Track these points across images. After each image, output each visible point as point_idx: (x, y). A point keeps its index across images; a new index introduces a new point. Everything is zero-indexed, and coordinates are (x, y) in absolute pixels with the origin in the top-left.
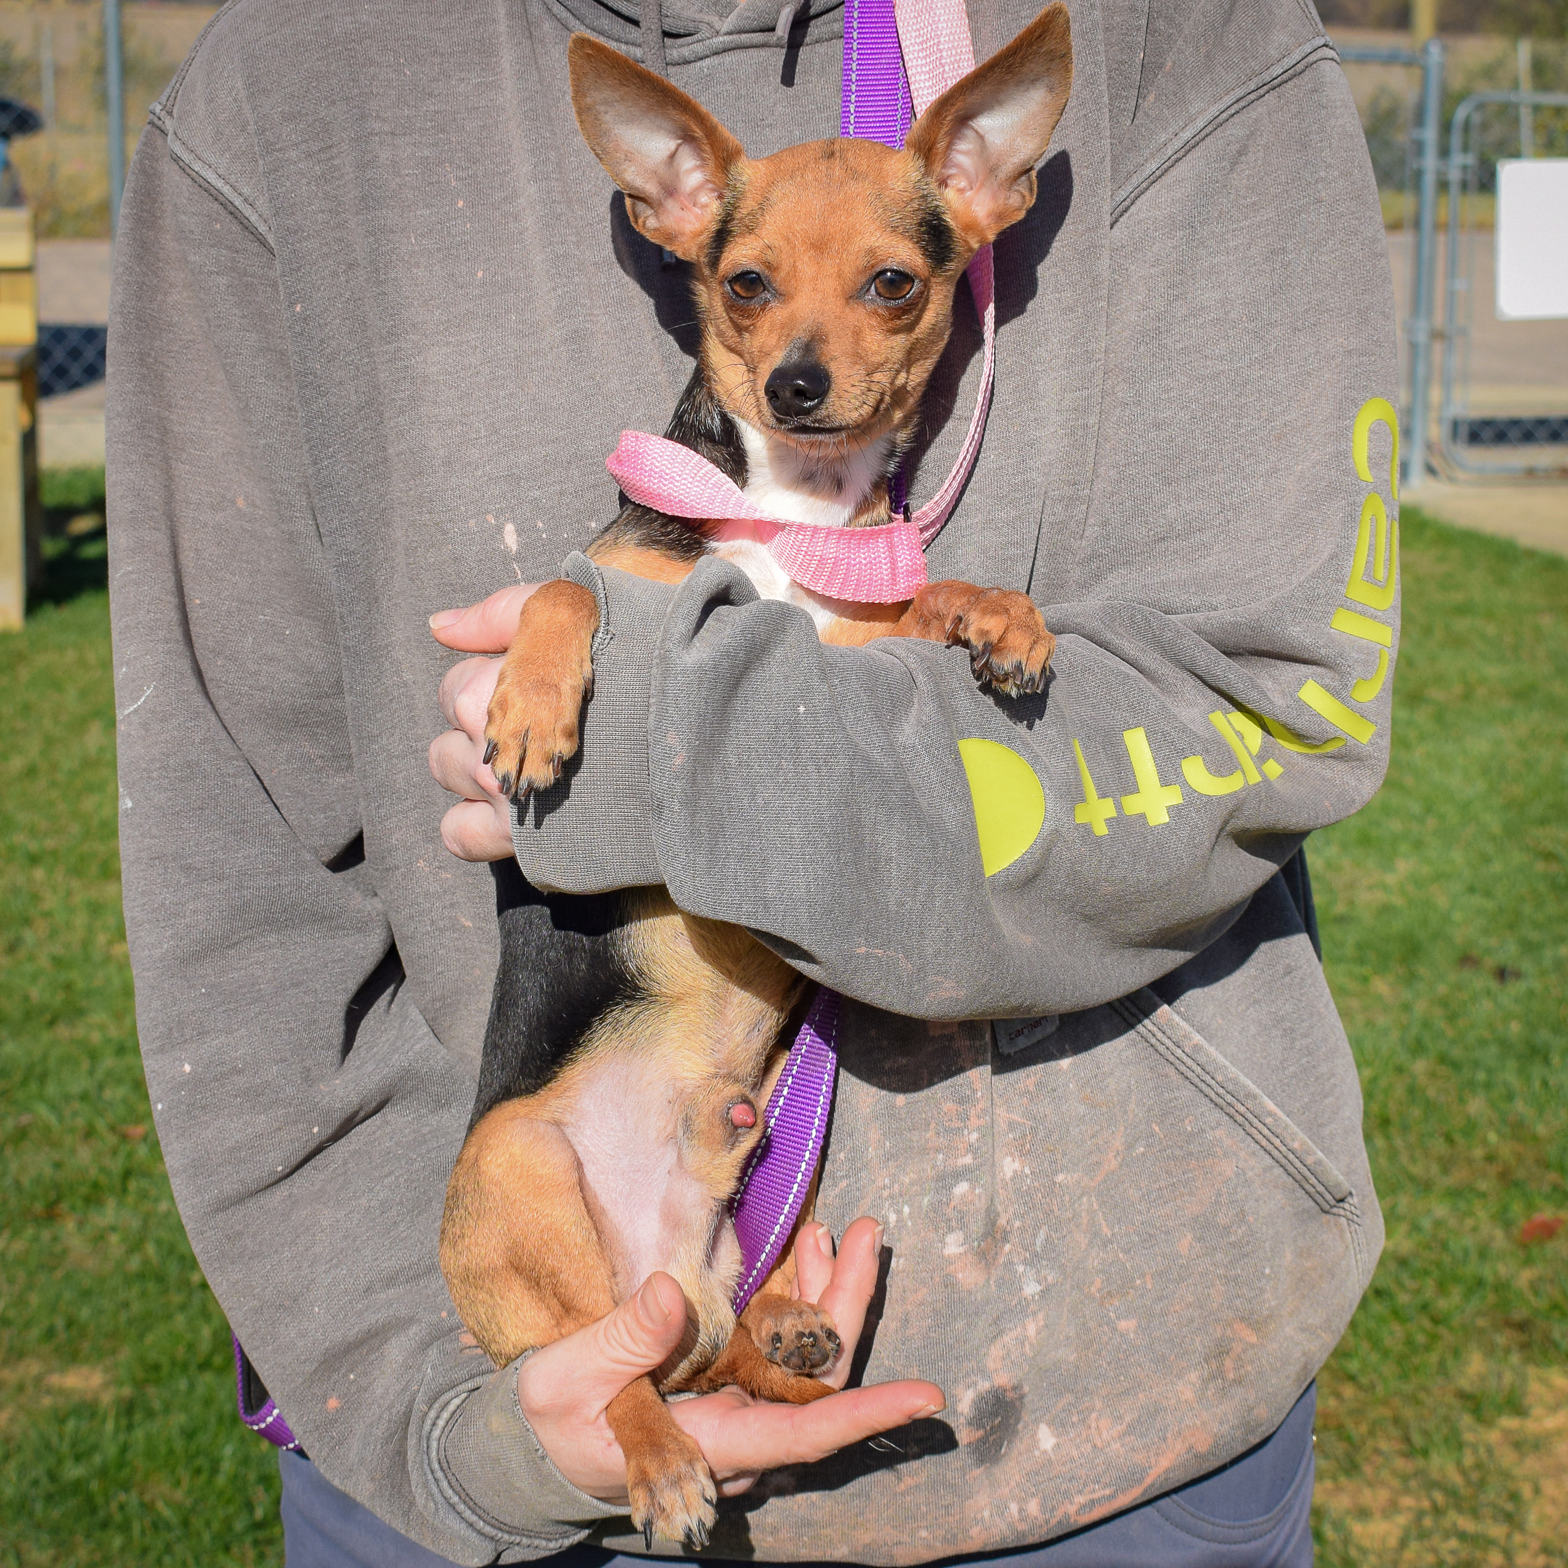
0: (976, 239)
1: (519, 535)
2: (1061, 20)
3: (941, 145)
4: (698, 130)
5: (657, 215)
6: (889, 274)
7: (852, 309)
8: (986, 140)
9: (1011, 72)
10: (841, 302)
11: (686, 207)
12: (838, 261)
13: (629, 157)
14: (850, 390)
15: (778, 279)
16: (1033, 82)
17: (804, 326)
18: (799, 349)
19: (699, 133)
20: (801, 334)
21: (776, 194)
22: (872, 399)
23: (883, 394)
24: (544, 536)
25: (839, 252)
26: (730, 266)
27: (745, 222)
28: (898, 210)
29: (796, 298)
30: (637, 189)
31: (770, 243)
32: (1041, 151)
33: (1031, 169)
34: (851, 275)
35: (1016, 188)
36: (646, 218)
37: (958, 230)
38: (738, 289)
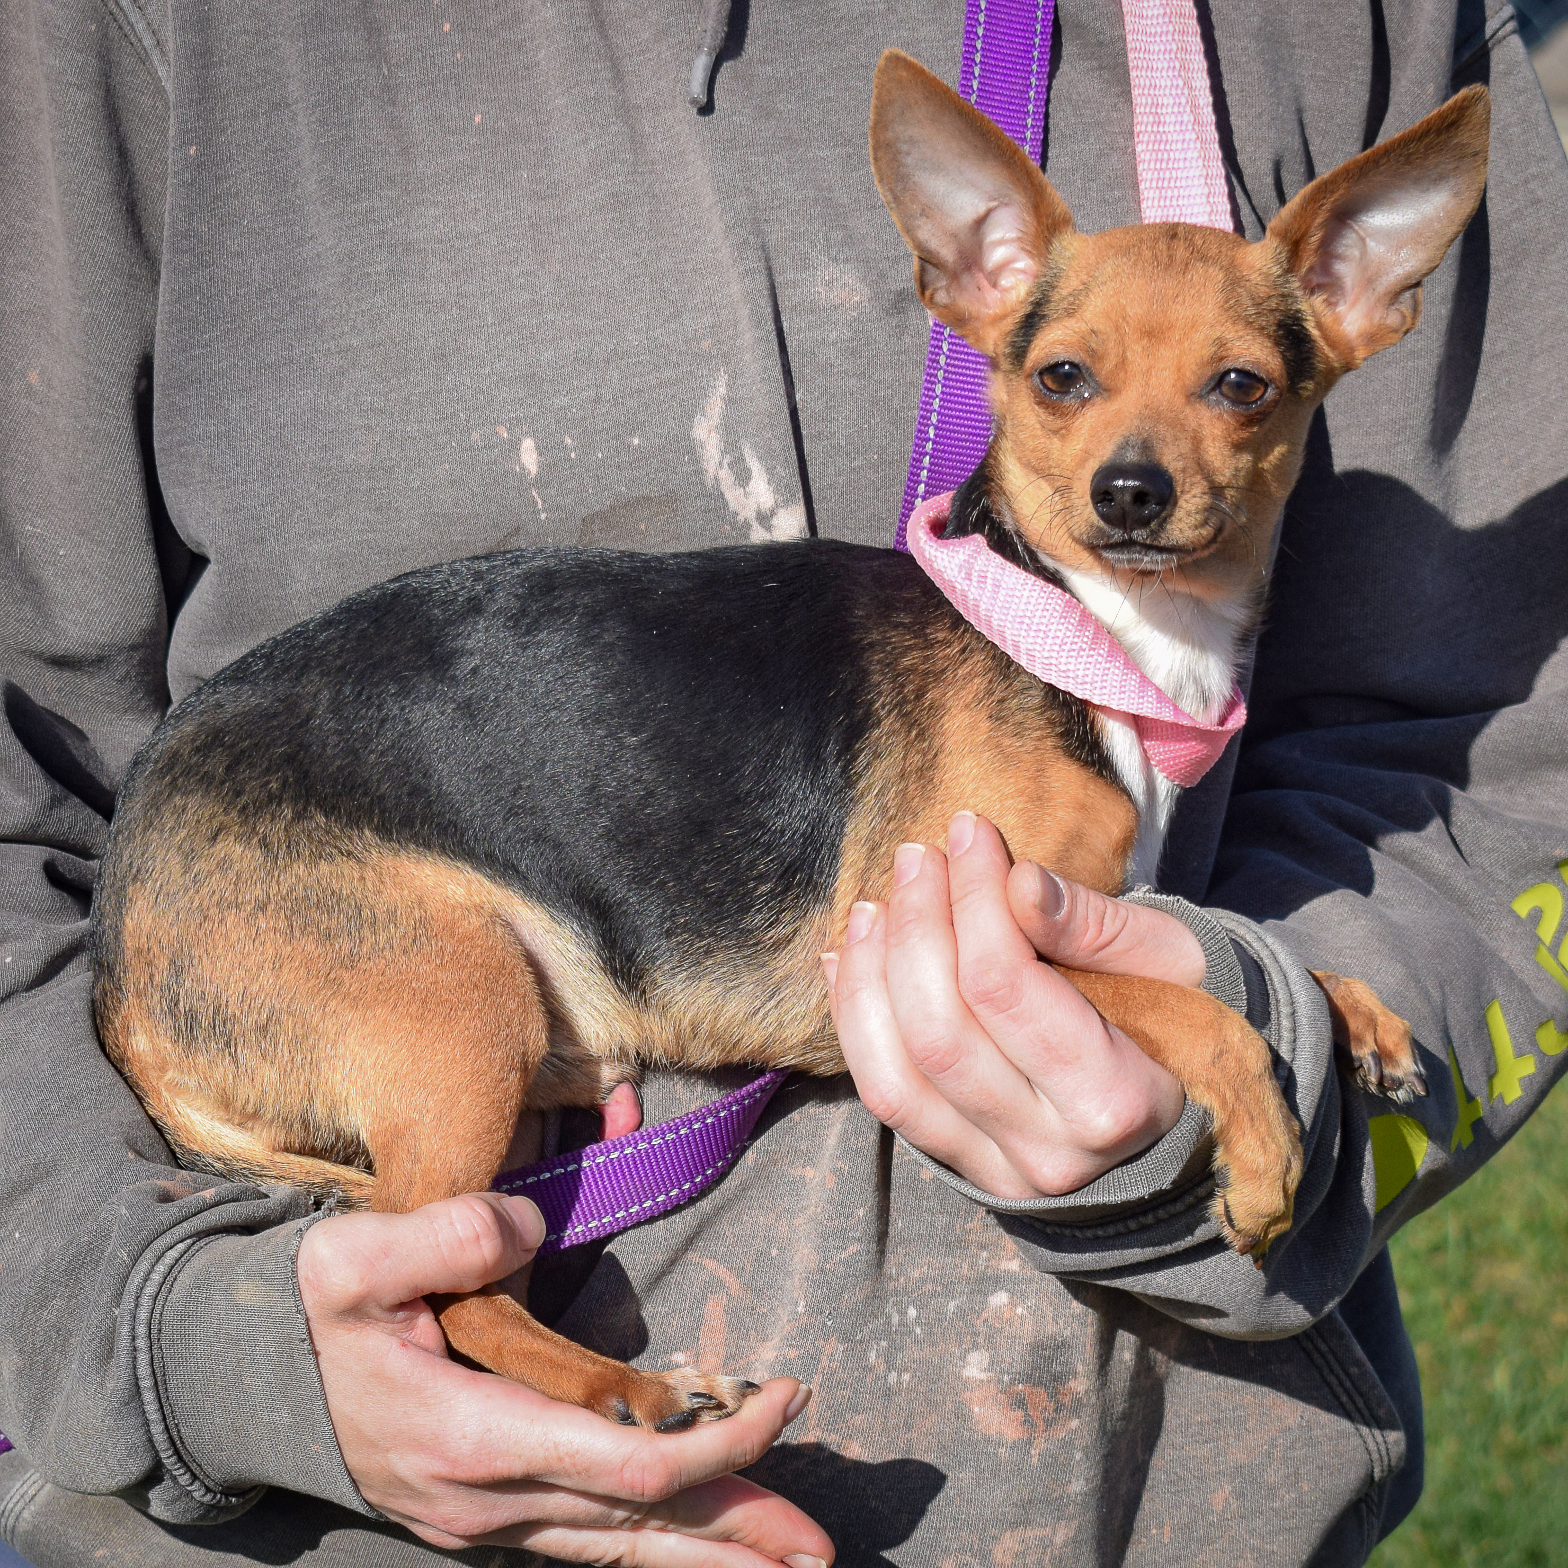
1: (540, 454)
2: (1480, 112)
3: (1313, 238)
5: (951, 288)
6: (1233, 376)
7: (1195, 410)
8: (1368, 244)
9: (1410, 164)
10: (1180, 399)
11: (984, 288)
12: (1178, 352)
13: (926, 212)
15: (1104, 370)
16: (1436, 181)
21: (1106, 273)
24: (573, 455)
25: (1180, 342)
26: (1042, 354)
27: (1065, 304)
28: (1253, 305)
29: (1124, 393)
30: (930, 252)
31: (1095, 328)
32: (1433, 265)
33: (1418, 284)
34: (1194, 367)
35: (1396, 306)
36: (935, 290)
37: (1321, 343)
38: (1049, 383)
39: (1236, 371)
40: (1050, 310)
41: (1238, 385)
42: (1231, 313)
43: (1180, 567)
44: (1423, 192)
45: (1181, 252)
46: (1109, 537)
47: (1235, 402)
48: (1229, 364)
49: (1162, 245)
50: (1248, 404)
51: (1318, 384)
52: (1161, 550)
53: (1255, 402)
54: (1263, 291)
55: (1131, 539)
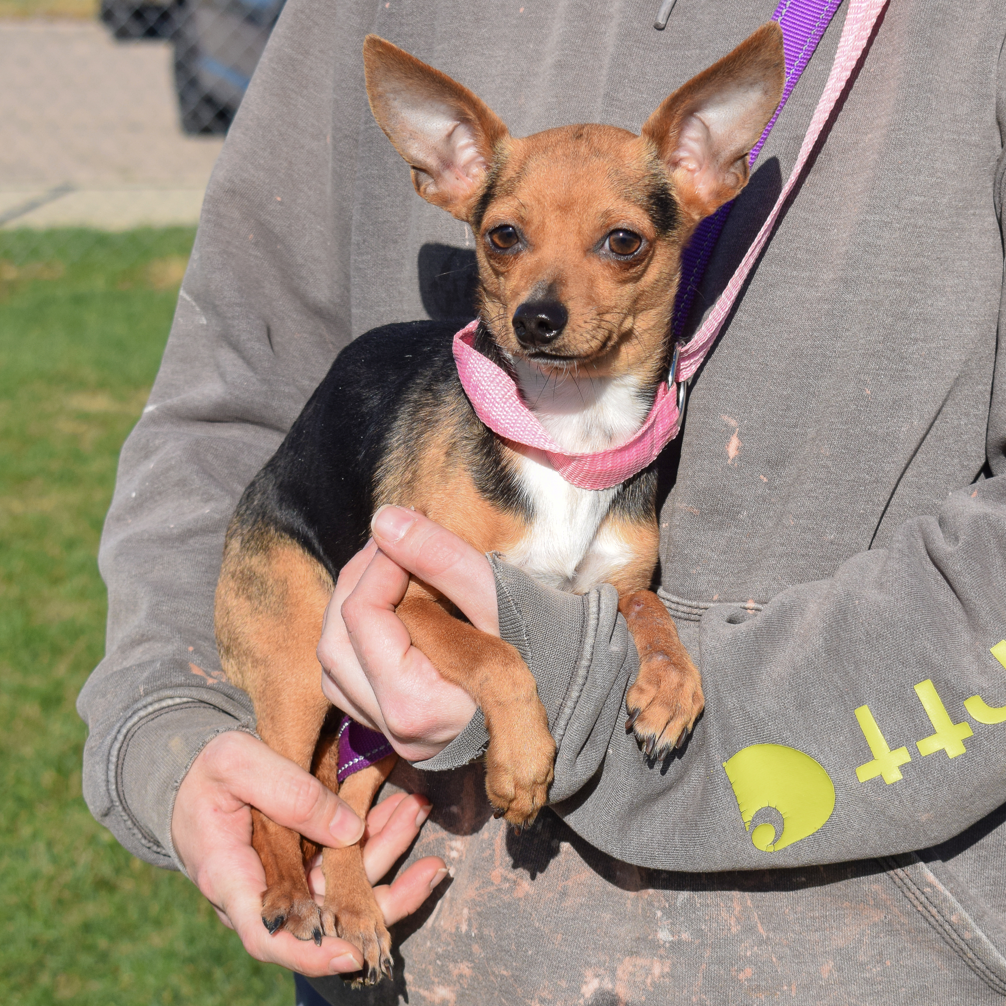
0: (696, 212)
2: (775, 36)
3: (672, 134)
4: (472, 114)
5: (436, 183)
6: (621, 233)
7: (589, 262)
8: (711, 130)
9: (732, 76)
10: (579, 254)
11: (460, 177)
12: (579, 220)
14: (583, 325)
15: (530, 231)
16: (752, 85)
17: (548, 271)
18: (543, 289)
19: (472, 116)
20: (545, 277)
21: (532, 164)
22: (601, 335)
23: (611, 332)
26: (492, 220)
27: (505, 187)
28: (631, 184)
29: (543, 248)
31: (524, 203)
34: (589, 232)
35: (732, 170)
36: (426, 187)
37: (681, 204)
38: (497, 240)
43: (579, 367)
45: (583, 148)
47: (620, 254)
48: (618, 226)
49: (570, 144)
50: (626, 255)
53: (632, 253)
54: (639, 174)
55: (541, 351)
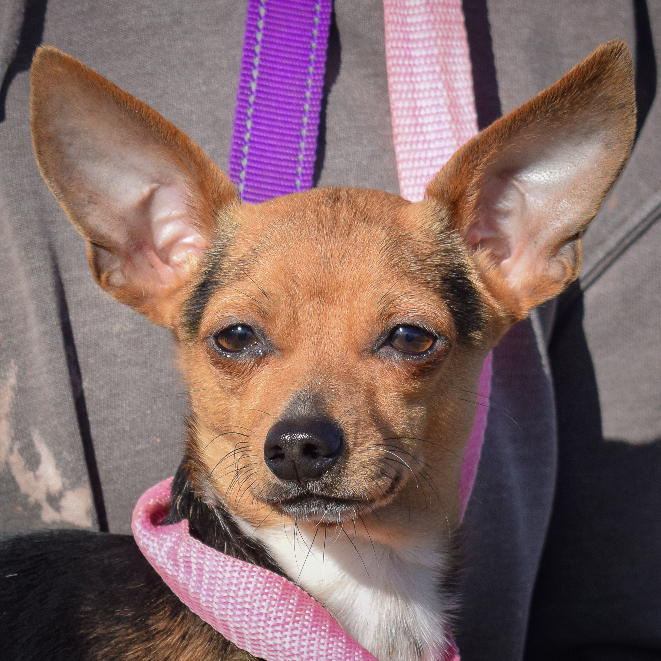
2: (622, 62)
3: (471, 199)
5: (127, 268)
12: (348, 311)
15: (276, 331)
18: (304, 401)
25: (348, 301)
26: (216, 319)
27: (235, 270)
28: (417, 262)
29: (297, 351)
30: (102, 237)
31: (266, 290)
32: (589, 216)
33: (576, 236)
34: (364, 325)
35: (558, 257)
36: (111, 273)
37: (486, 295)
38: (224, 344)
39: (405, 326)
40: (221, 277)
41: (408, 339)
42: (396, 269)
44: (577, 145)
45: (344, 214)
46: (287, 492)
47: (405, 353)
48: (398, 320)
49: (325, 209)
50: (419, 354)
51: (485, 334)
52: (339, 501)
53: (426, 352)
54: (426, 249)
55: (308, 492)
